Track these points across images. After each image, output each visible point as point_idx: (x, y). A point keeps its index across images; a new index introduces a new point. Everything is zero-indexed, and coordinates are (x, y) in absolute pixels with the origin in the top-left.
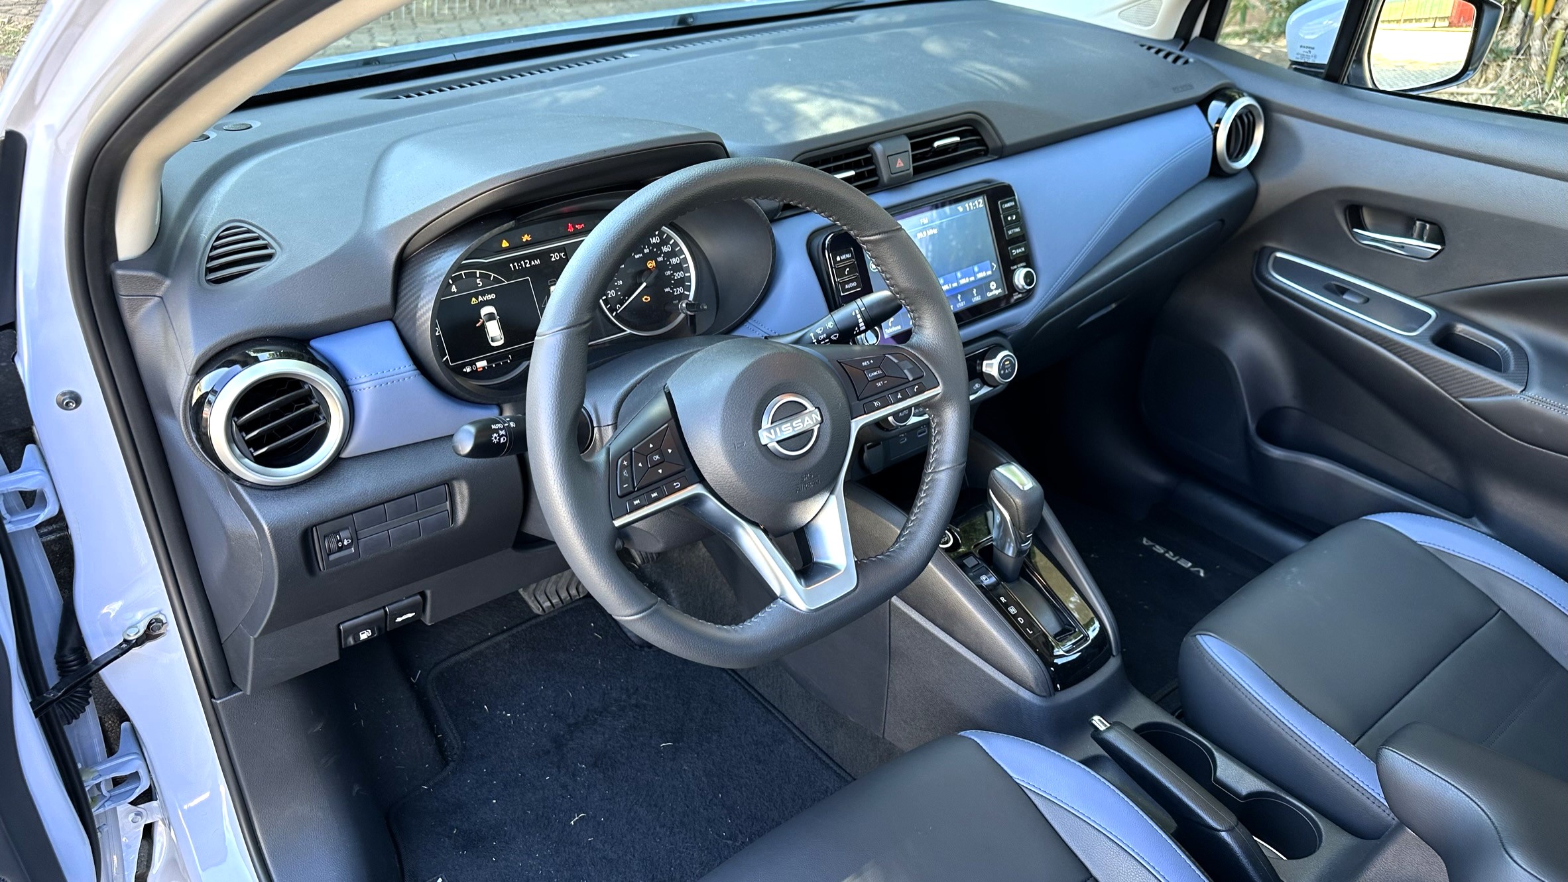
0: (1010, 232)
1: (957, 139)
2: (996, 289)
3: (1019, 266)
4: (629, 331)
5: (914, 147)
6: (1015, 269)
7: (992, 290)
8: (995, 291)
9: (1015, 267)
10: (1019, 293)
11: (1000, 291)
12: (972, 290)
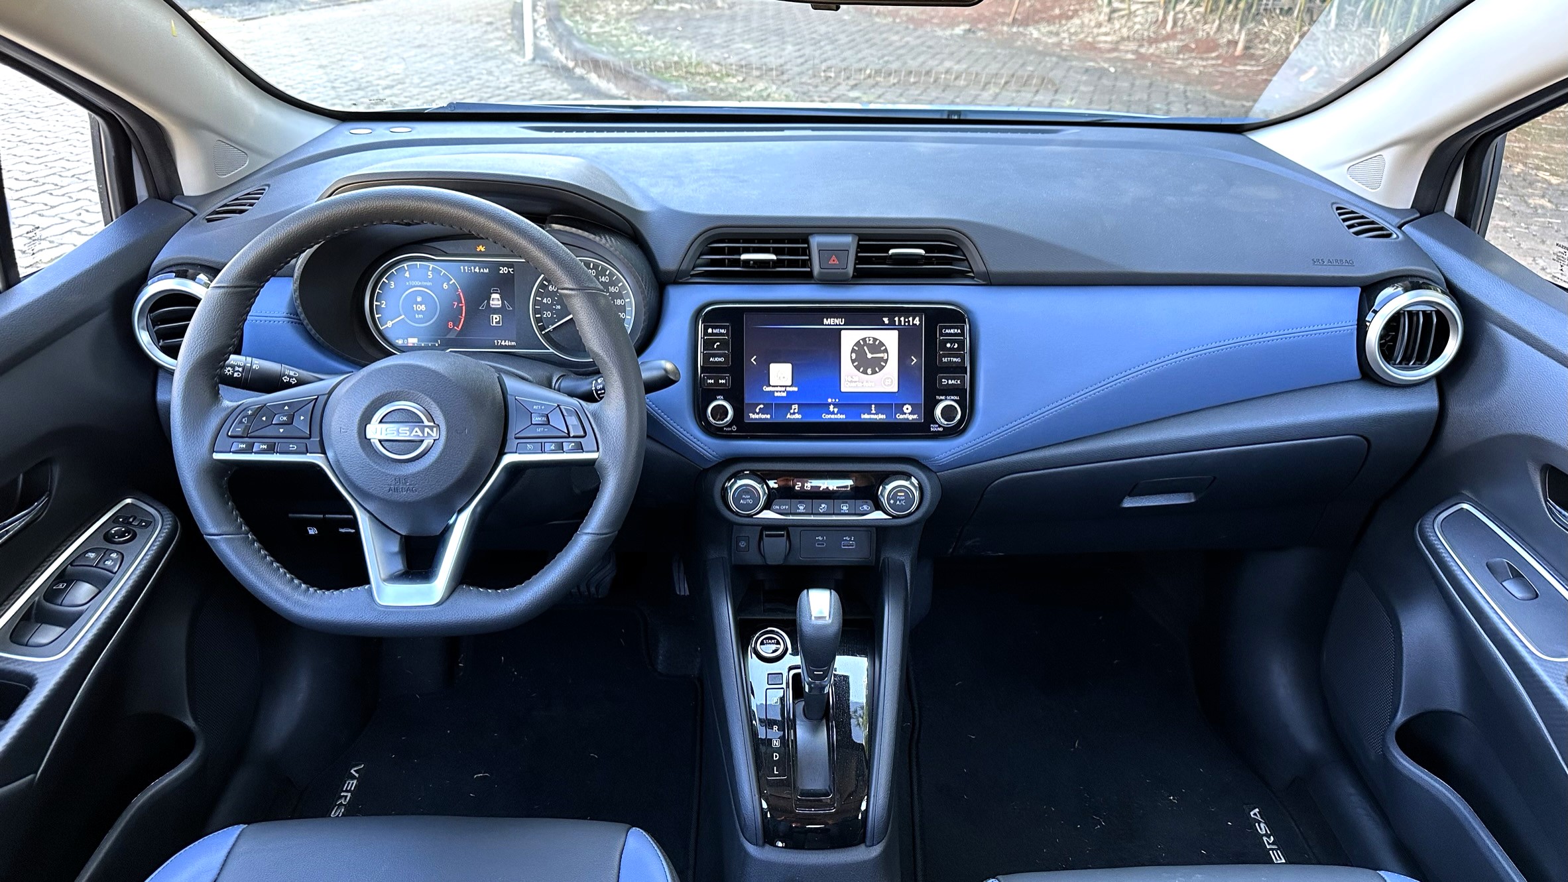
0: (944, 360)
1: (922, 252)
2: (910, 414)
3: (948, 398)
4: (551, 350)
5: (860, 248)
6: (942, 400)
7: (905, 414)
8: (908, 414)
9: (943, 398)
10: (940, 426)
11: (915, 417)
12: (873, 406)
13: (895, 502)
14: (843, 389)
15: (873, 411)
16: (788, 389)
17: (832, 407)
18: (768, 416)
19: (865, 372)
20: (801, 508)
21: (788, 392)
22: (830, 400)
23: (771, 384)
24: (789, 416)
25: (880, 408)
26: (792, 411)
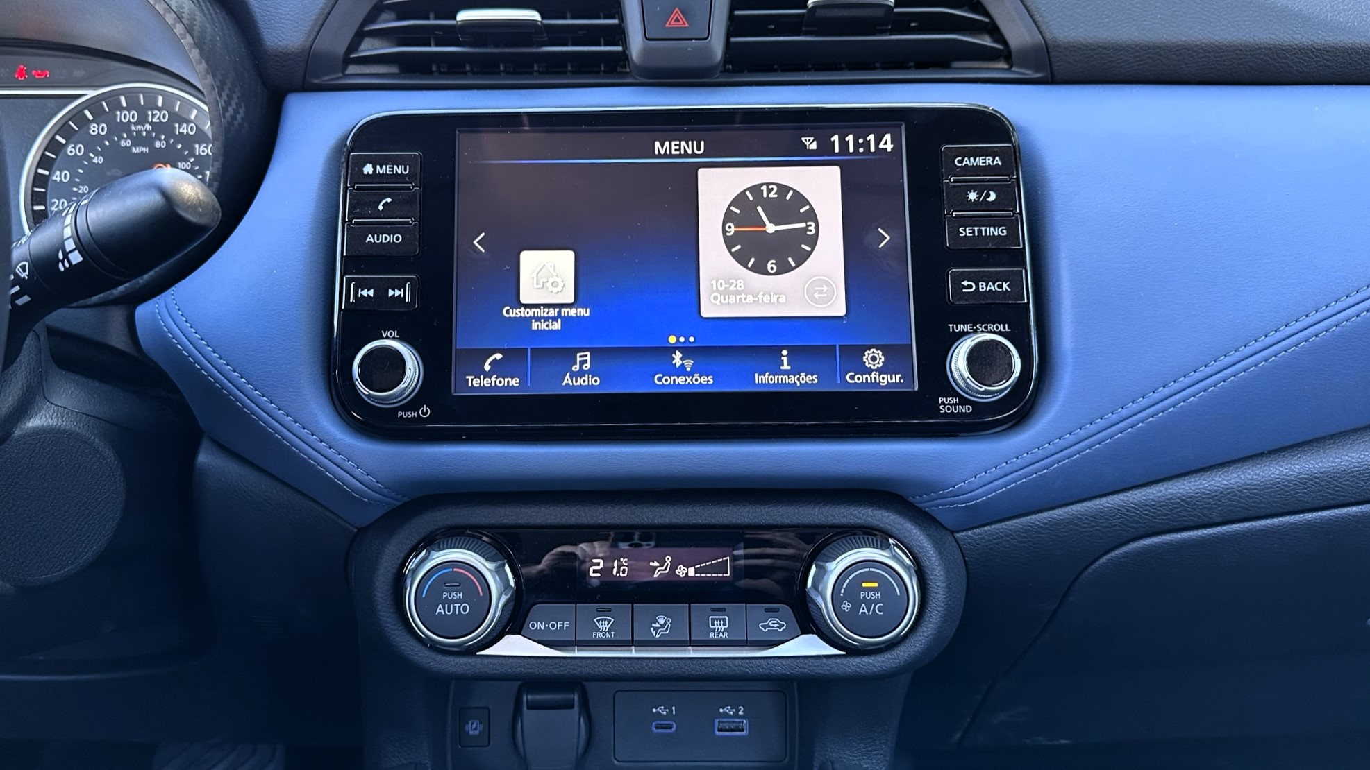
0: (966, 232)
2: (880, 371)
3: (984, 325)
6: (966, 331)
7: (869, 371)
8: (877, 372)
9: (968, 328)
10: (963, 401)
11: (896, 378)
12: (785, 352)
13: (855, 608)
14: (706, 312)
15: (786, 367)
16: (565, 311)
17: (678, 356)
18: (515, 382)
19: (760, 269)
20: (604, 626)
21: (567, 321)
22: (672, 339)
23: (523, 300)
24: (567, 380)
25: (803, 355)
26: (576, 368)
